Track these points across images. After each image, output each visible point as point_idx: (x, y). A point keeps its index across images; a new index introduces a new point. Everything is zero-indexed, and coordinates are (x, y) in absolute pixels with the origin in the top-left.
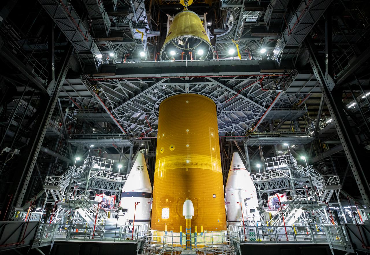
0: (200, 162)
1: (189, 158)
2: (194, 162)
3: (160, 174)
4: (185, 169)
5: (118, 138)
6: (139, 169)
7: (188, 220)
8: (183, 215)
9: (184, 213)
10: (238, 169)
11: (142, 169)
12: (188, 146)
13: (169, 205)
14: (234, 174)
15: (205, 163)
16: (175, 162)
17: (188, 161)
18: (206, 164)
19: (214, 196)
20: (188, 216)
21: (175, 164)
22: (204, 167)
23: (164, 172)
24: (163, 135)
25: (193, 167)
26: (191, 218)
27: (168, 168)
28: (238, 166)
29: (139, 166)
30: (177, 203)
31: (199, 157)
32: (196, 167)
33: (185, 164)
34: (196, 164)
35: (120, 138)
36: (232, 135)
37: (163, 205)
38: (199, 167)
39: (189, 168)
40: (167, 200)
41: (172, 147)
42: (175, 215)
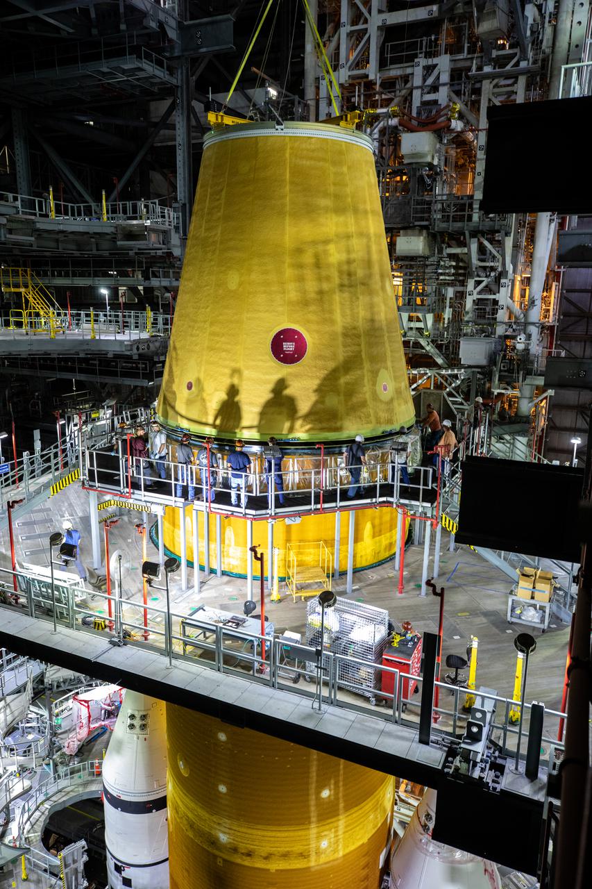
0: (264, 850)
1: (227, 830)
2: (243, 847)
4: (214, 857)
6: (133, 727)
11: (143, 727)
12: (222, 788)
15: (283, 850)
17: (223, 838)
18: (285, 856)
22: (275, 866)
25: (239, 861)
29: (133, 717)
31: (259, 833)
32: (247, 862)
33: (214, 842)
34: (249, 854)
38: (260, 864)
39: (225, 860)
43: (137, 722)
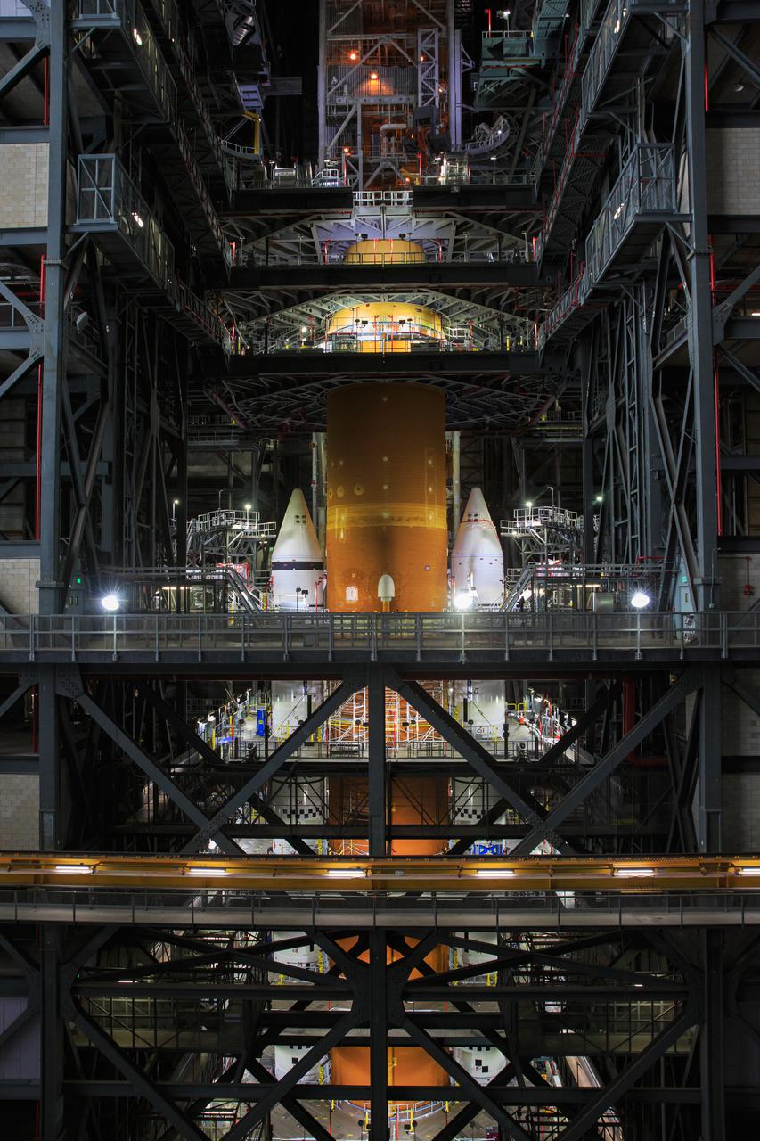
0: (407, 516)
1: (388, 509)
2: (396, 516)
3: (339, 535)
4: (381, 527)
5: (228, 439)
6: (298, 522)
7: (386, 604)
8: (379, 596)
9: (380, 594)
10: (476, 520)
11: (304, 522)
12: (386, 487)
13: (357, 583)
14: (467, 529)
15: (415, 516)
16: (365, 515)
17: (386, 515)
18: (416, 518)
19: (428, 568)
20: (386, 598)
21: (365, 519)
22: (412, 524)
23: (347, 531)
24: (341, 463)
25: (395, 525)
26: (390, 599)
27: (353, 525)
28: (476, 515)
29: (297, 517)
30: (370, 579)
31: (405, 507)
32: (399, 524)
33: (381, 519)
34: (400, 519)
35: (234, 438)
36: (487, 429)
37: (348, 582)
38: (405, 524)
39: (388, 527)
40: (354, 576)
41: (358, 489)
42: (367, 596)
43: (301, 519)
